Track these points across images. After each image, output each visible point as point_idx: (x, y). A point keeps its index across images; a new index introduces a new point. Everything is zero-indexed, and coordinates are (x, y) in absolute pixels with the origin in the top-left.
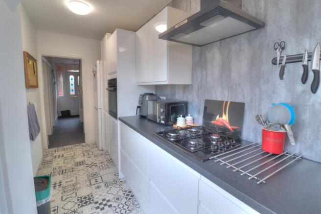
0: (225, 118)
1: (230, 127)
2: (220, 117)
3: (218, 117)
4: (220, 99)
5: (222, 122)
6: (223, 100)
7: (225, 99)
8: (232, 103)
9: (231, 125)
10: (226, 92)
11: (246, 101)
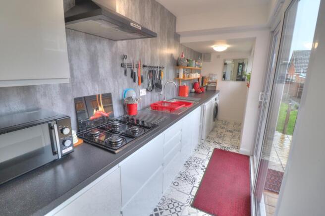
0: (101, 109)
1: (106, 115)
2: (96, 110)
3: (95, 111)
4: (92, 94)
5: (100, 114)
6: (95, 94)
7: (97, 93)
8: (103, 95)
9: (107, 113)
10: (97, 87)
11: (112, 91)
